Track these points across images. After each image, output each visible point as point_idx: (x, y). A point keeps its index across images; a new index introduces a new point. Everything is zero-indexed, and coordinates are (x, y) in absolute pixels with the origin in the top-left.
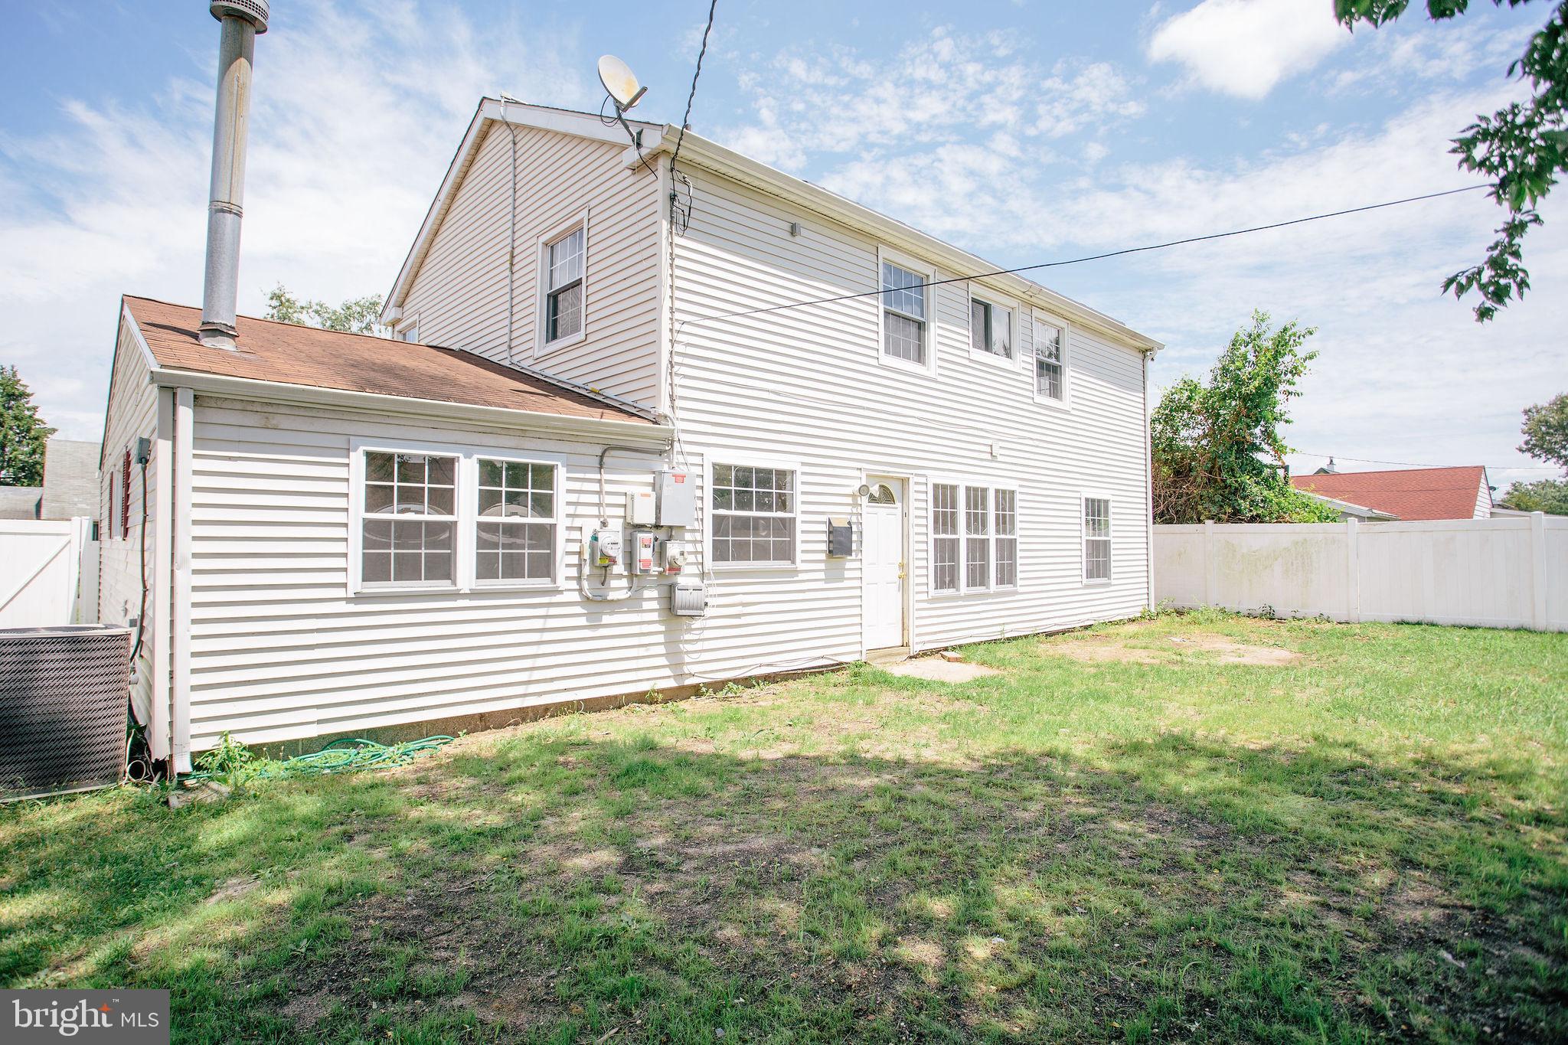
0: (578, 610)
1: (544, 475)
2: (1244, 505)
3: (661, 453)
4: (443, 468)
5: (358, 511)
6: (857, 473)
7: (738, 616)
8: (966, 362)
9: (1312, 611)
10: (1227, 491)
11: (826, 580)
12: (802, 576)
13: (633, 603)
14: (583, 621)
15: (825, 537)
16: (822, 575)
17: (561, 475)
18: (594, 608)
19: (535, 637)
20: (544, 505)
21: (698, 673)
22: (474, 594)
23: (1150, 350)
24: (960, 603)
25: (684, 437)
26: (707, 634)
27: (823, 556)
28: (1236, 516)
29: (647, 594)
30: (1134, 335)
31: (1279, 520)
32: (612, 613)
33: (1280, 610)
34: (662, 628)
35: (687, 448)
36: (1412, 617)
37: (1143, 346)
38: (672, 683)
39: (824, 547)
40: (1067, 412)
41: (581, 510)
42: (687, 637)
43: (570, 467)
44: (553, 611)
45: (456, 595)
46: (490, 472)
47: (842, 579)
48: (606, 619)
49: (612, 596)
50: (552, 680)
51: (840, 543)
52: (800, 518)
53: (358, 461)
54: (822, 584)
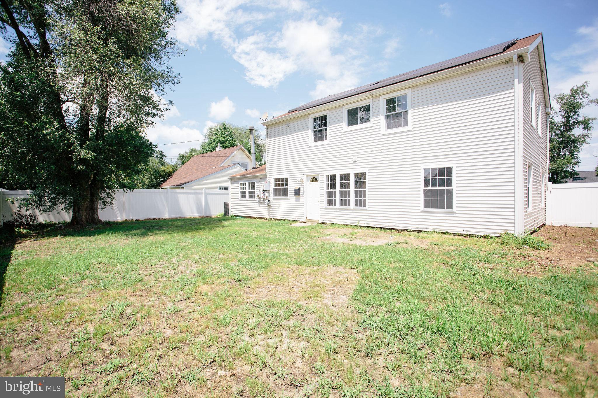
0: (258, 203)
3: (266, 178)
4: (245, 183)
5: (240, 190)
7: (278, 207)
11: (296, 201)
12: (290, 200)
14: (258, 205)
15: (294, 191)
16: (295, 200)
17: (255, 183)
19: (254, 207)
20: (254, 188)
21: (271, 216)
22: (248, 200)
24: (338, 211)
26: (273, 209)
27: (294, 196)
29: (265, 202)
34: (267, 207)
38: (268, 217)
39: (294, 194)
40: (410, 131)
41: (257, 188)
44: (255, 203)
45: (246, 200)
46: (249, 183)
47: (299, 201)
48: (261, 205)
49: (261, 202)
50: (255, 213)
51: (297, 192)
52: (288, 187)
53: (240, 184)
54: (295, 202)
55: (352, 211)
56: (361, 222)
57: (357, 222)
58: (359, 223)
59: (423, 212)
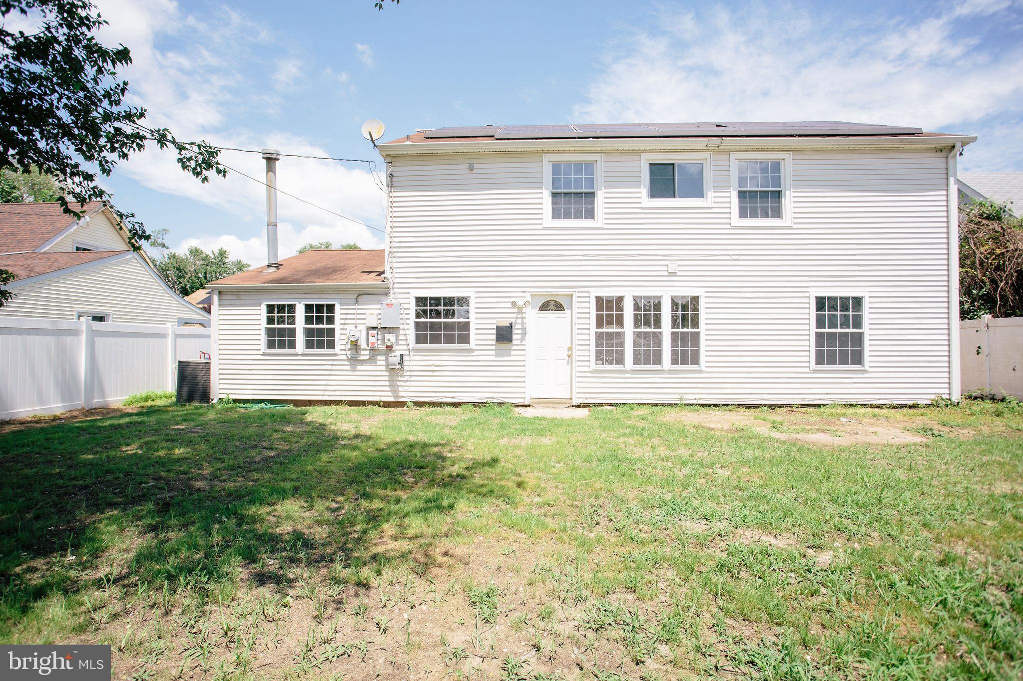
0: (346, 363)
1: (331, 308)
3: (386, 294)
4: (292, 308)
5: (264, 324)
6: (520, 294)
7: (433, 371)
11: (496, 356)
12: (476, 353)
13: (372, 360)
14: (348, 368)
15: (494, 332)
16: (494, 353)
17: (337, 308)
18: (354, 363)
19: (328, 373)
20: (331, 320)
21: (406, 396)
22: (303, 355)
24: (628, 375)
25: (396, 286)
26: (413, 378)
27: (494, 342)
29: (379, 358)
32: (362, 365)
34: (388, 374)
35: (397, 291)
38: (392, 399)
39: (494, 337)
41: (347, 322)
42: (400, 379)
43: (342, 304)
44: (335, 363)
45: (296, 355)
46: (309, 308)
47: (510, 355)
48: (359, 368)
49: (362, 358)
50: (335, 390)
51: (504, 335)
52: (473, 321)
53: (264, 309)
54: (493, 358)
55: (664, 376)
56: (686, 396)
57: (678, 396)
58: (681, 399)
59: (815, 371)
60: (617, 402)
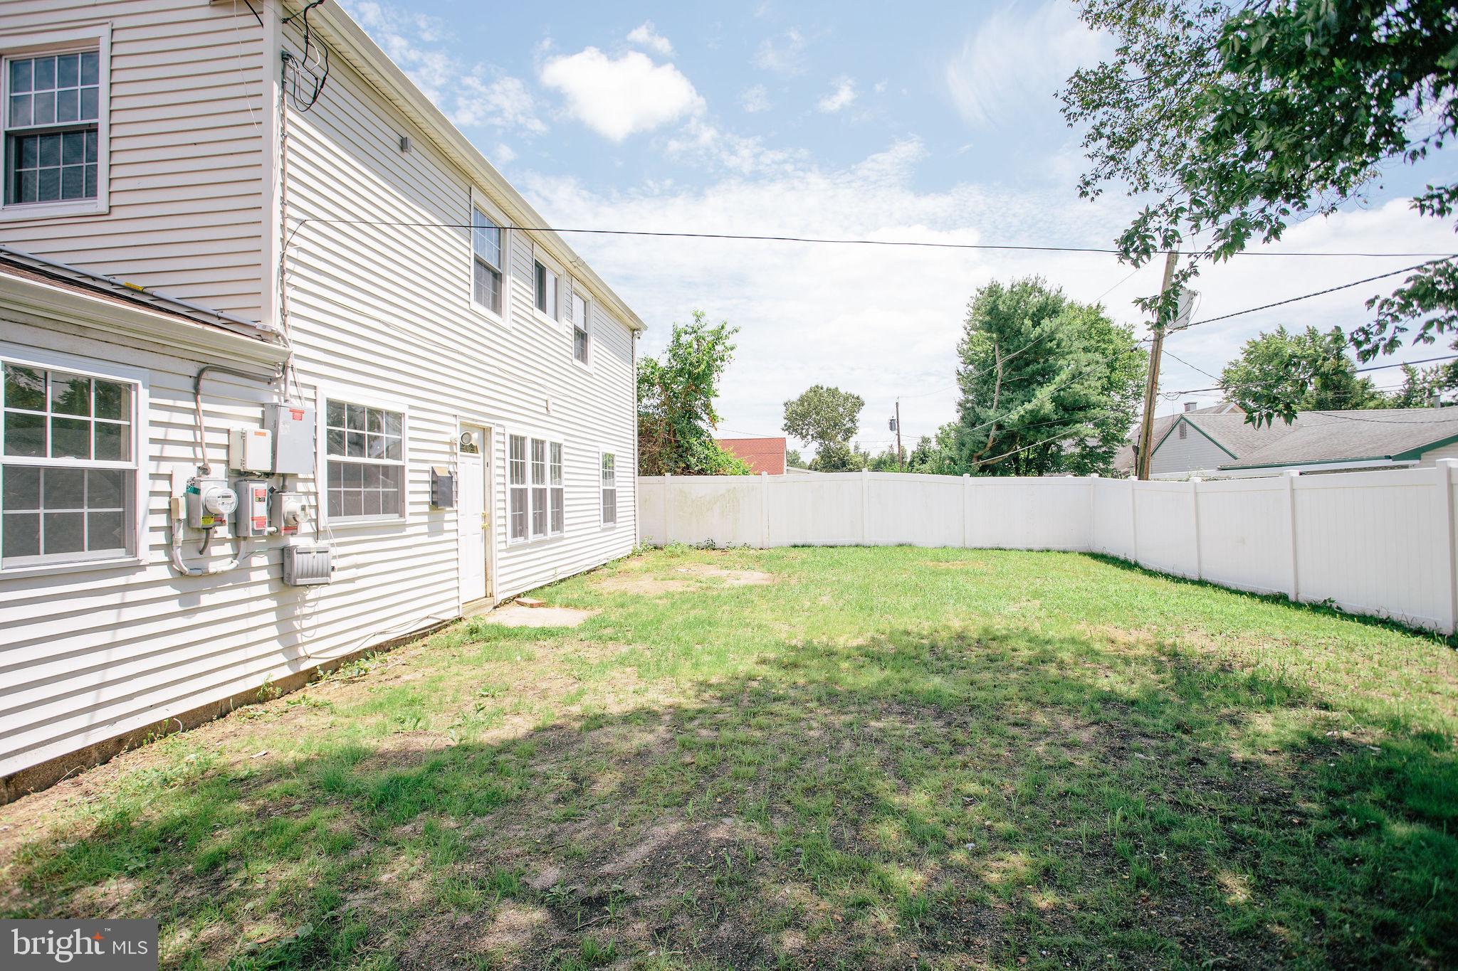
0: (168, 591)
1: (112, 398)
2: (693, 460)
3: (270, 381)
6: (452, 420)
7: (352, 580)
8: (530, 319)
9: (740, 543)
10: (680, 450)
11: (430, 534)
12: (409, 531)
13: (239, 577)
14: (174, 606)
15: (427, 488)
16: (425, 528)
17: (141, 400)
18: (190, 586)
19: (105, 637)
20: (113, 441)
21: (315, 652)
23: (637, 330)
24: (528, 551)
25: (298, 364)
26: (323, 605)
27: (426, 508)
28: (687, 470)
29: (257, 561)
30: (633, 316)
31: (717, 473)
32: (211, 592)
33: (720, 542)
34: (274, 604)
35: (302, 378)
36: (799, 542)
37: (634, 326)
38: (286, 672)
39: (427, 498)
40: (590, 375)
41: (170, 451)
42: (306, 610)
43: (155, 390)
44: (131, 596)
46: (24, 385)
47: (442, 531)
49: (213, 567)
50: (129, 697)
51: (441, 492)
52: (409, 466)
54: (425, 539)
55: (547, 547)
56: (559, 570)
57: (553, 572)
58: (554, 576)
59: (602, 530)
60: (524, 590)
